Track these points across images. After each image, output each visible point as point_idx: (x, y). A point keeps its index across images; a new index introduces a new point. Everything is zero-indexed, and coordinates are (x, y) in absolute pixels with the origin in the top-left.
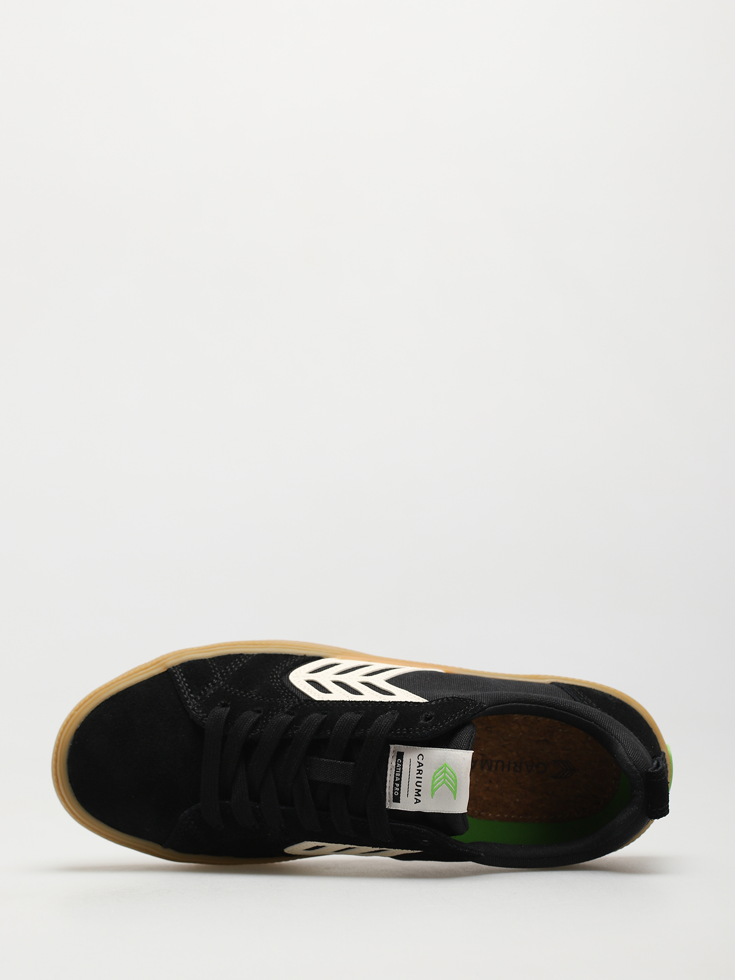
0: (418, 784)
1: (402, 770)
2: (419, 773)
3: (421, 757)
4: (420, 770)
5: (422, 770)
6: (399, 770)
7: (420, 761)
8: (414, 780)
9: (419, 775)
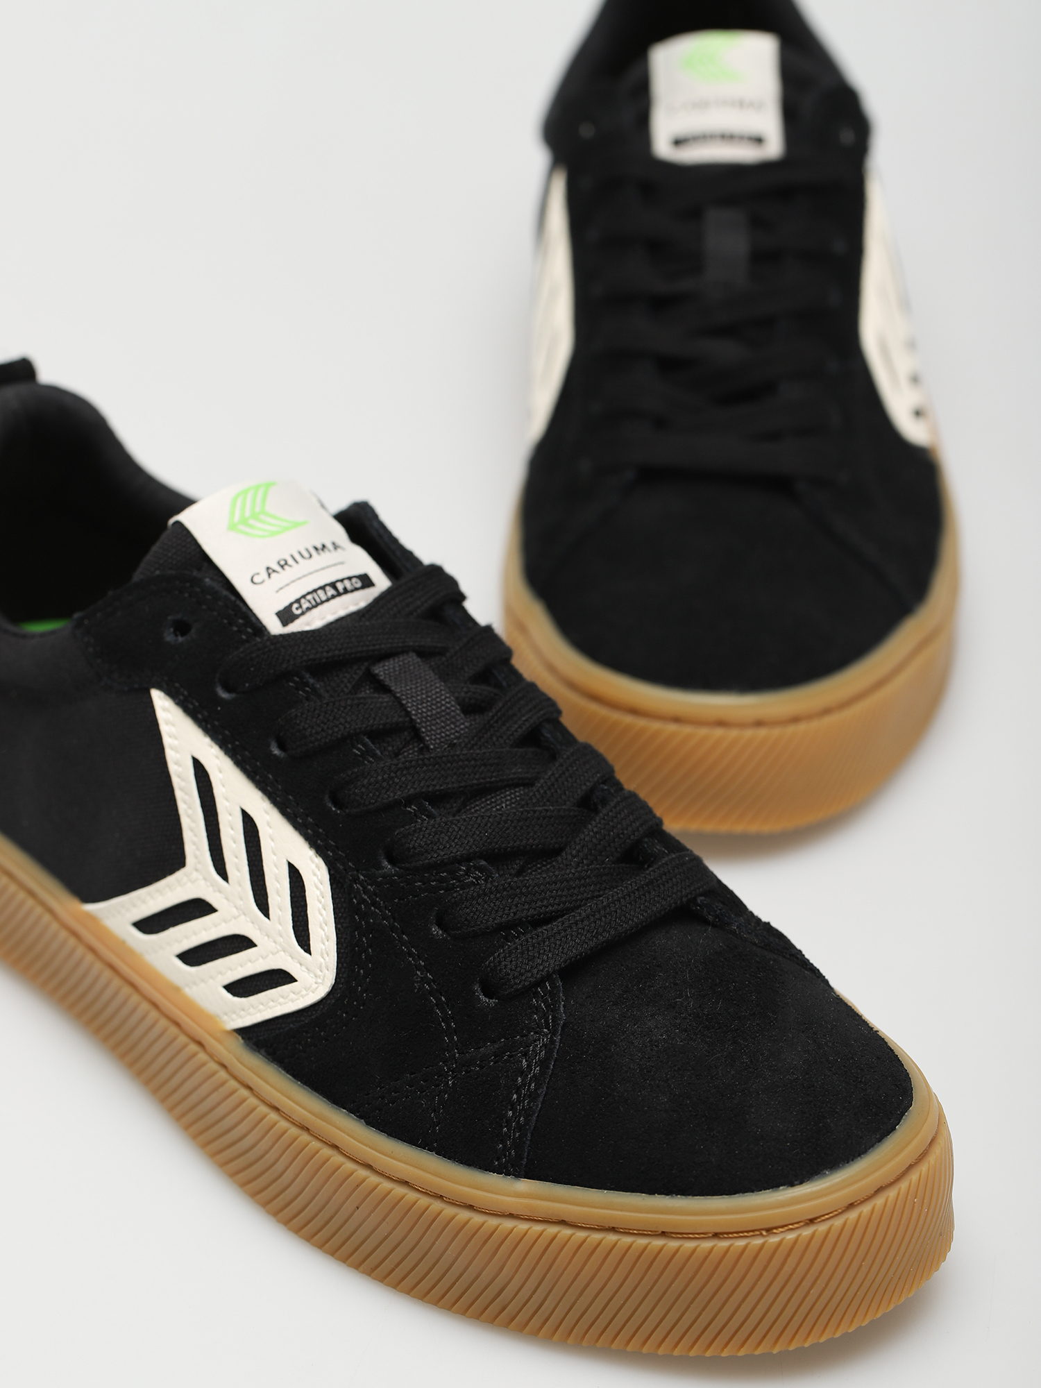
0: (306, 555)
1: (309, 593)
2: (286, 564)
3: (256, 579)
4: (282, 567)
5: (279, 563)
6: (314, 599)
7: (264, 575)
8: (305, 566)
9: (290, 561)
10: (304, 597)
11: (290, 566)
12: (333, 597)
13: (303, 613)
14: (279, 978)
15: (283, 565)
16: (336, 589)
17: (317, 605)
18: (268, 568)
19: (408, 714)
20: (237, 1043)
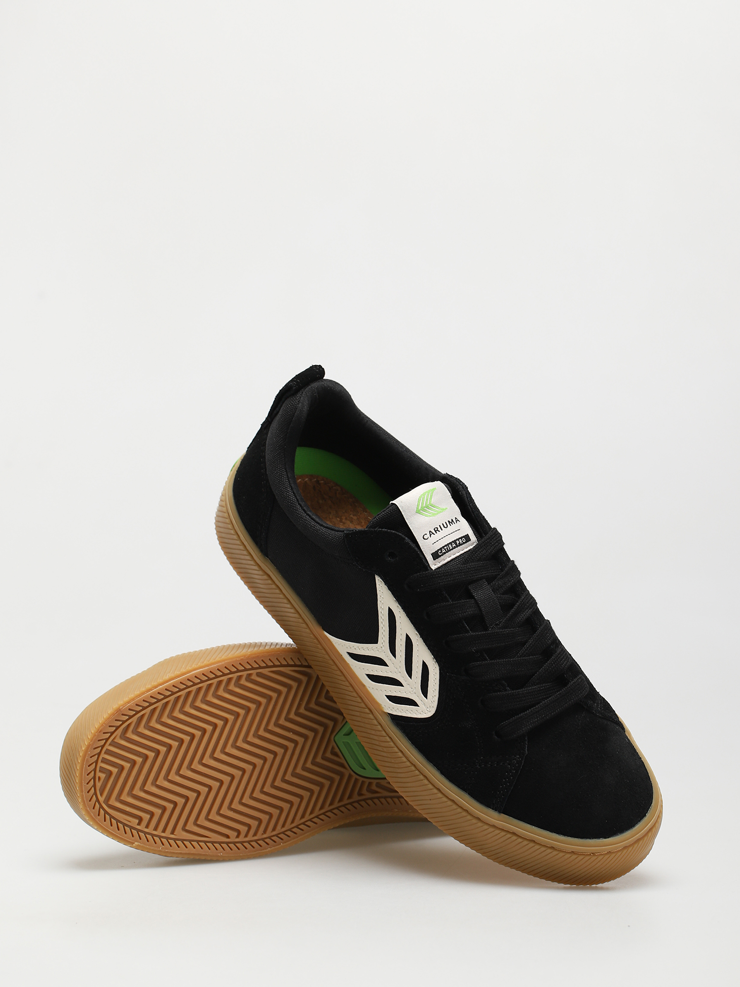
10: (443, 547)
11: (439, 531)
12: (455, 548)
13: (442, 555)
14: (411, 702)
15: (436, 530)
16: (456, 544)
17: (448, 551)
18: (430, 531)
19: (480, 610)
20: (388, 719)
